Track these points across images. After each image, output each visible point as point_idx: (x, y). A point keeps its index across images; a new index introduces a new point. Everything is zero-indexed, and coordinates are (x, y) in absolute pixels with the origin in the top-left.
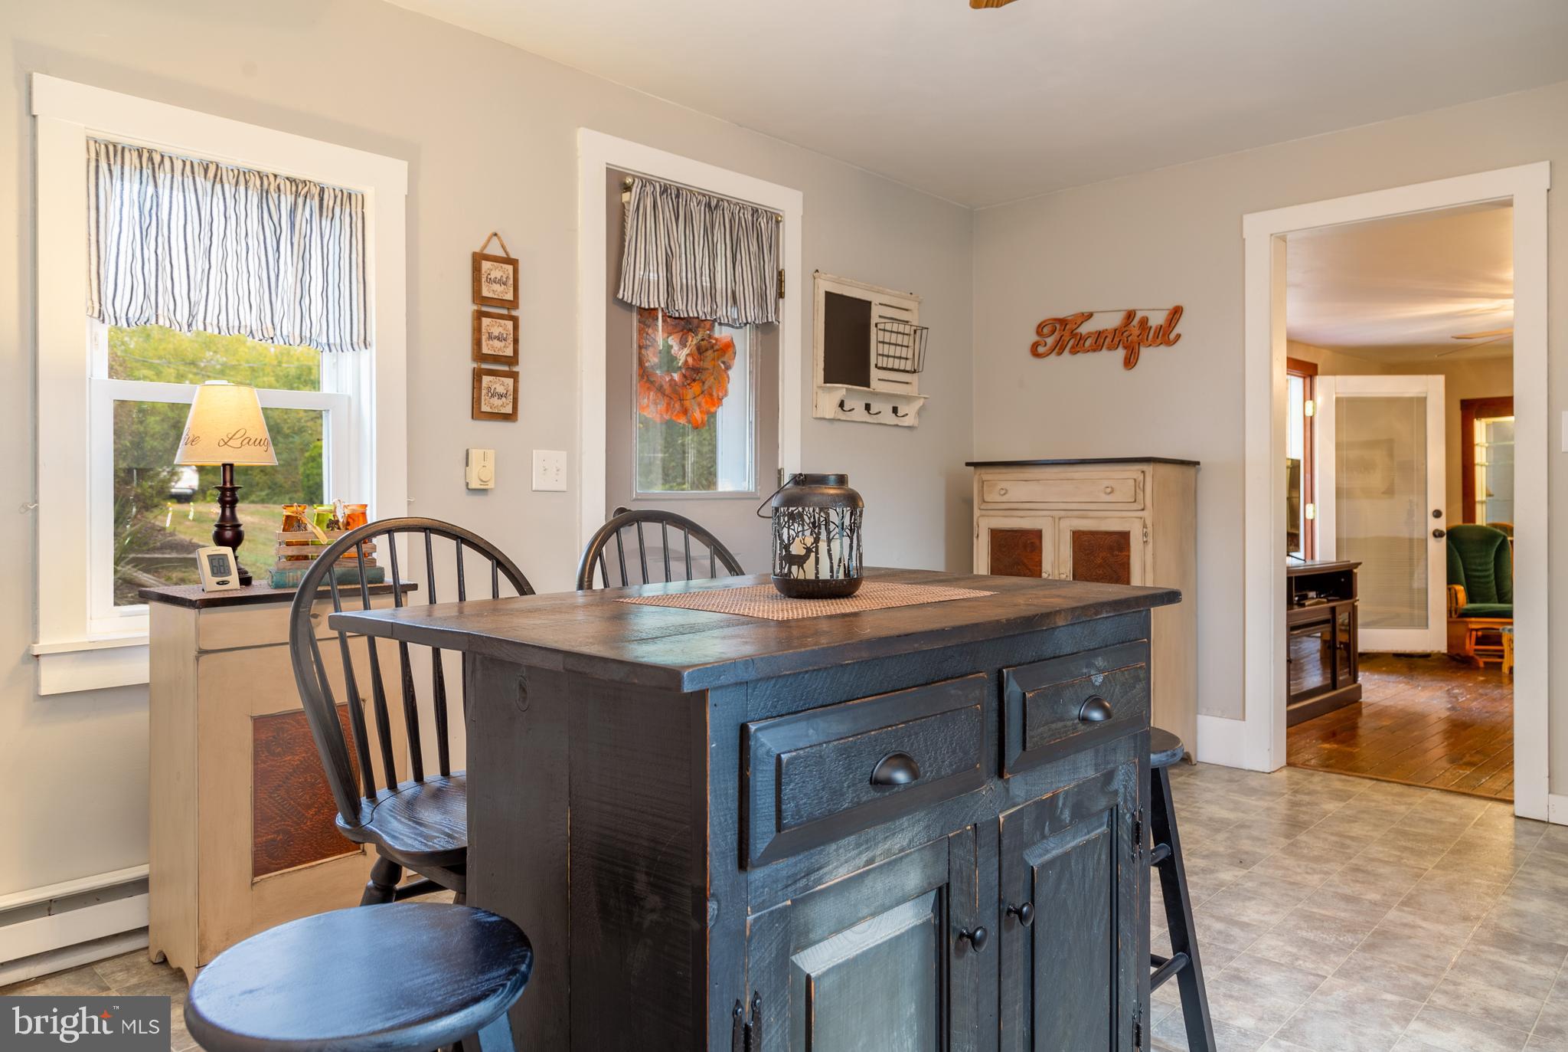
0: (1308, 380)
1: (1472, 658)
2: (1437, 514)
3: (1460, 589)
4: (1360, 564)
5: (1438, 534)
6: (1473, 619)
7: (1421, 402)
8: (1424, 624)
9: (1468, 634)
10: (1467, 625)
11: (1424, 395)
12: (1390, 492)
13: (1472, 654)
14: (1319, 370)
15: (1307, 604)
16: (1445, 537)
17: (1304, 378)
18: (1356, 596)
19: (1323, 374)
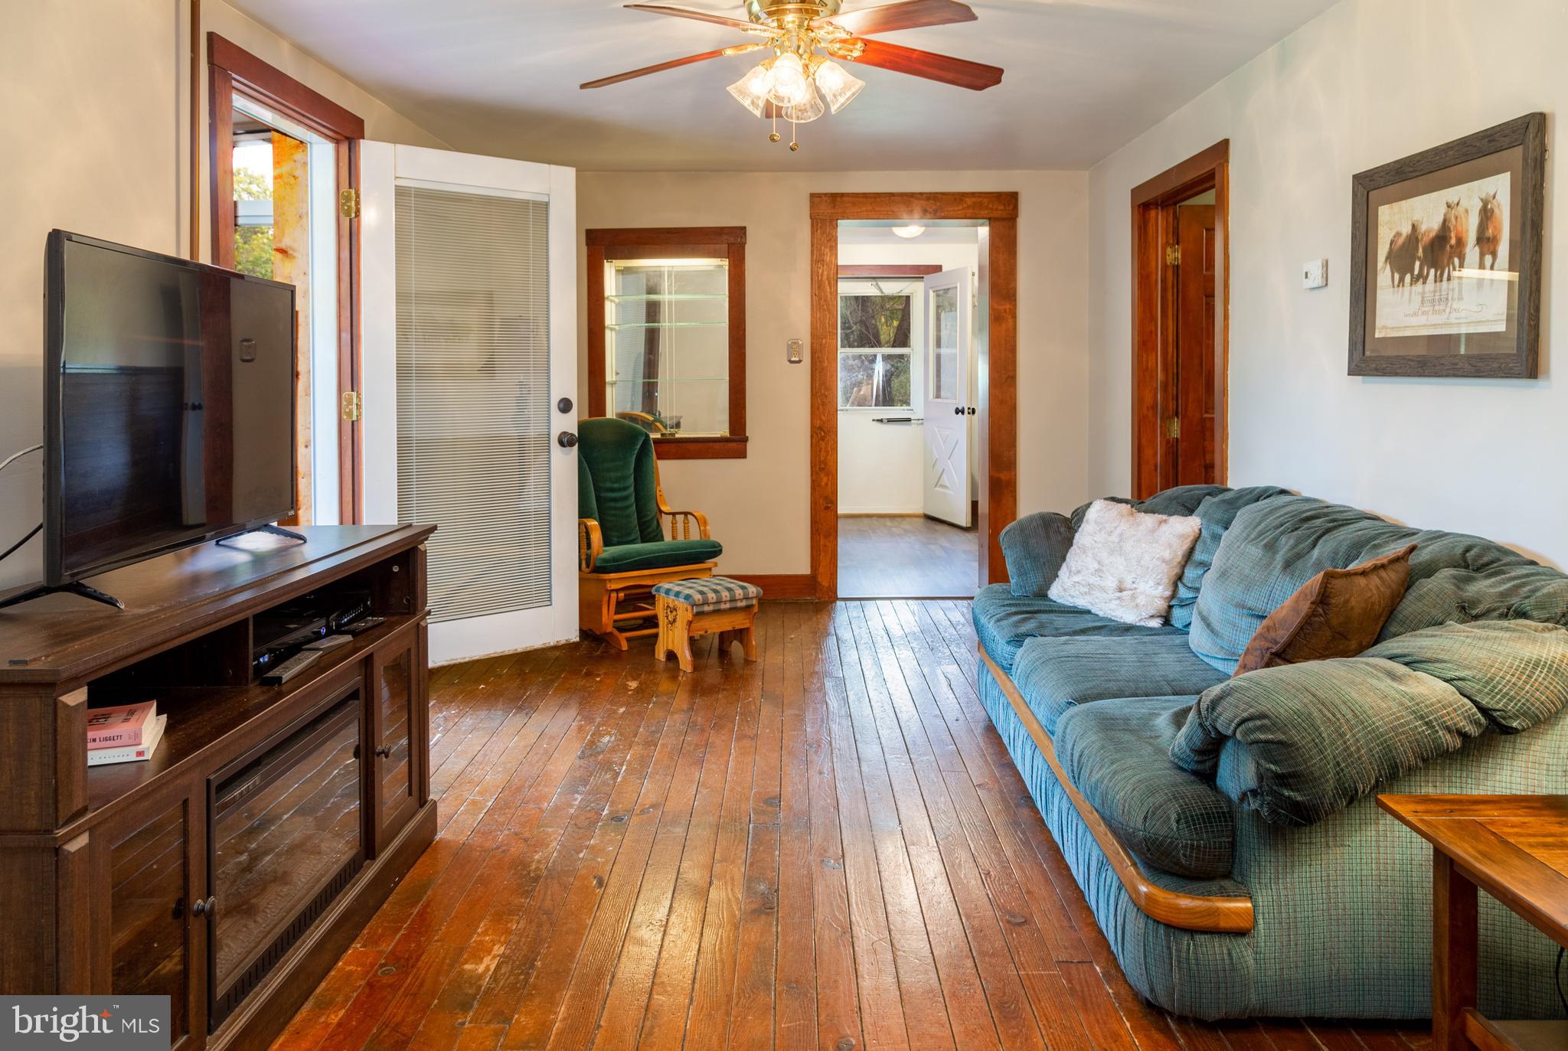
0: (344, 148)
1: (611, 633)
2: (565, 406)
3: (593, 523)
4: (434, 528)
5: (565, 441)
6: (613, 576)
7: (542, 209)
8: (546, 598)
9: (606, 598)
10: (605, 585)
11: (546, 199)
12: (489, 369)
13: (610, 629)
14: (368, 129)
15: (286, 677)
16: (576, 447)
17: (337, 142)
18: (425, 603)
19: (372, 139)
